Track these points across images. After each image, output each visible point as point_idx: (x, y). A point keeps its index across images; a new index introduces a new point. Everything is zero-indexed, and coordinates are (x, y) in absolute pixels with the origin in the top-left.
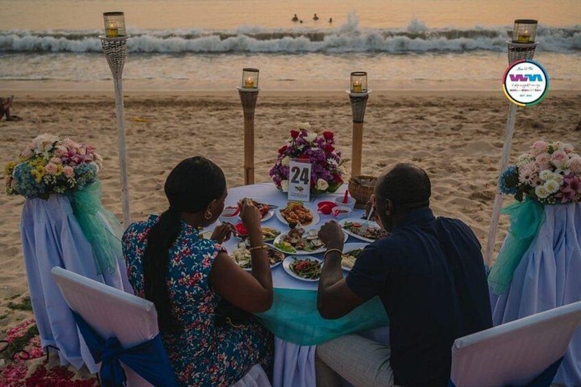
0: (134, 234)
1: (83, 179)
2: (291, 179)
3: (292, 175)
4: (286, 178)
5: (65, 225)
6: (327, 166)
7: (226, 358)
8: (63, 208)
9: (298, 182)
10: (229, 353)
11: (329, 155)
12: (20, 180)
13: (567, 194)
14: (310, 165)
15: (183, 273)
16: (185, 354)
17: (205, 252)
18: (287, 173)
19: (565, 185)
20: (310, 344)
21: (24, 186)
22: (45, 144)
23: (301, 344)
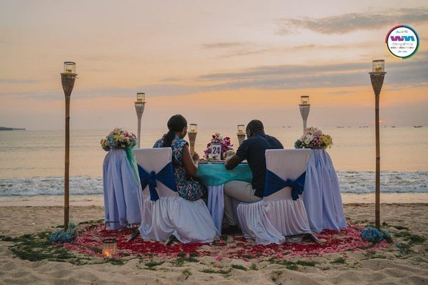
1: (132, 143)
3: (213, 151)
4: (211, 153)
5: (124, 159)
8: (124, 153)
9: (215, 153)
11: (228, 145)
12: (110, 140)
13: (316, 141)
14: (221, 146)
18: (211, 151)
19: (315, 138)
20: (222, 184)
21: (111, 142)
22: (119, 130)
23: (218, 185)
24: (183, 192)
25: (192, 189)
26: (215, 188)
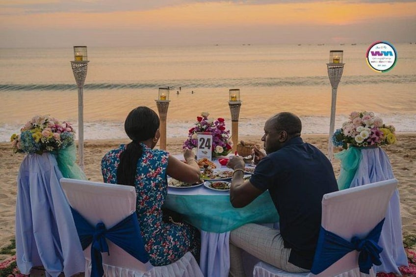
0: (113, 155)
1: (66, 142)
2: (199, 146)
3: (199, 143)
4: (195, 146)
5: (52, 173)
6: (221, 138)
7: (172, 239)
9: (204, 148)
10: (174, 236)
11: (222, 132)
12: (24, 141)
13: (374, 139)
14: (212, 136)
15: (150, 169)
18: (197, 142)
19: (372, 133)
20: (226, 231)
21: (27, 145)
22: (40, 119)
23: (219, 232)
24: (159, 256)
25: (175, 245)
26: (213, 236)
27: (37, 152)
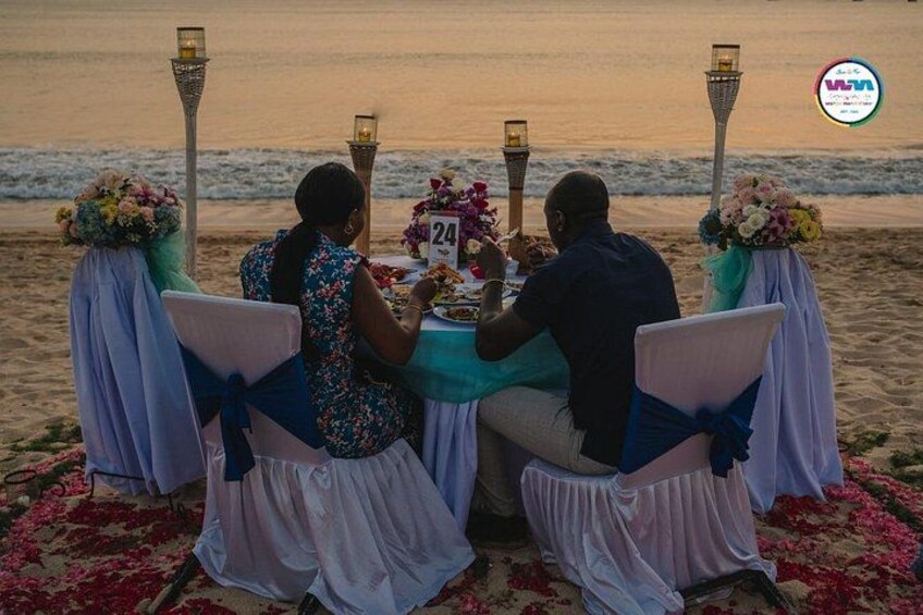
0: (261, 250)
1: (165, 224)
2: (432, 240)
3: (433, 233)
4: (426, 239)
5: (138, 284)
6: (479, 224)
7: (369, 410)
8: (137, 264)
9: (441, 243)
10: (373, 405)
11: (482, 212)
12: (85, 221)
13: (774, 231)
14: (458, 219)
15: (321, 282)
16: (322, 397)
17: (347, 258)
18: (427, 232)
19: (772, 219)
20: (471, 400)
21: (90, 228)
22: (115, 179)
23: (458, 401)
24: (342, 438)
25: (375, 423)
26: (447, 408)
27: (108, 244)
